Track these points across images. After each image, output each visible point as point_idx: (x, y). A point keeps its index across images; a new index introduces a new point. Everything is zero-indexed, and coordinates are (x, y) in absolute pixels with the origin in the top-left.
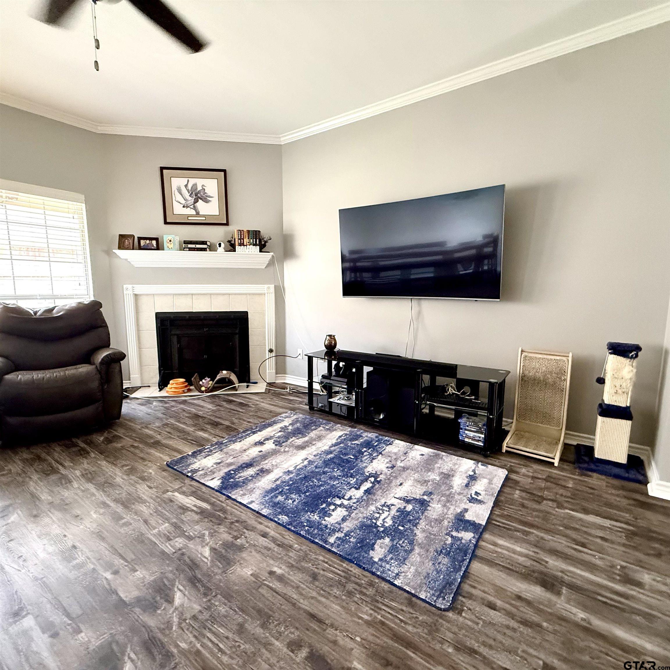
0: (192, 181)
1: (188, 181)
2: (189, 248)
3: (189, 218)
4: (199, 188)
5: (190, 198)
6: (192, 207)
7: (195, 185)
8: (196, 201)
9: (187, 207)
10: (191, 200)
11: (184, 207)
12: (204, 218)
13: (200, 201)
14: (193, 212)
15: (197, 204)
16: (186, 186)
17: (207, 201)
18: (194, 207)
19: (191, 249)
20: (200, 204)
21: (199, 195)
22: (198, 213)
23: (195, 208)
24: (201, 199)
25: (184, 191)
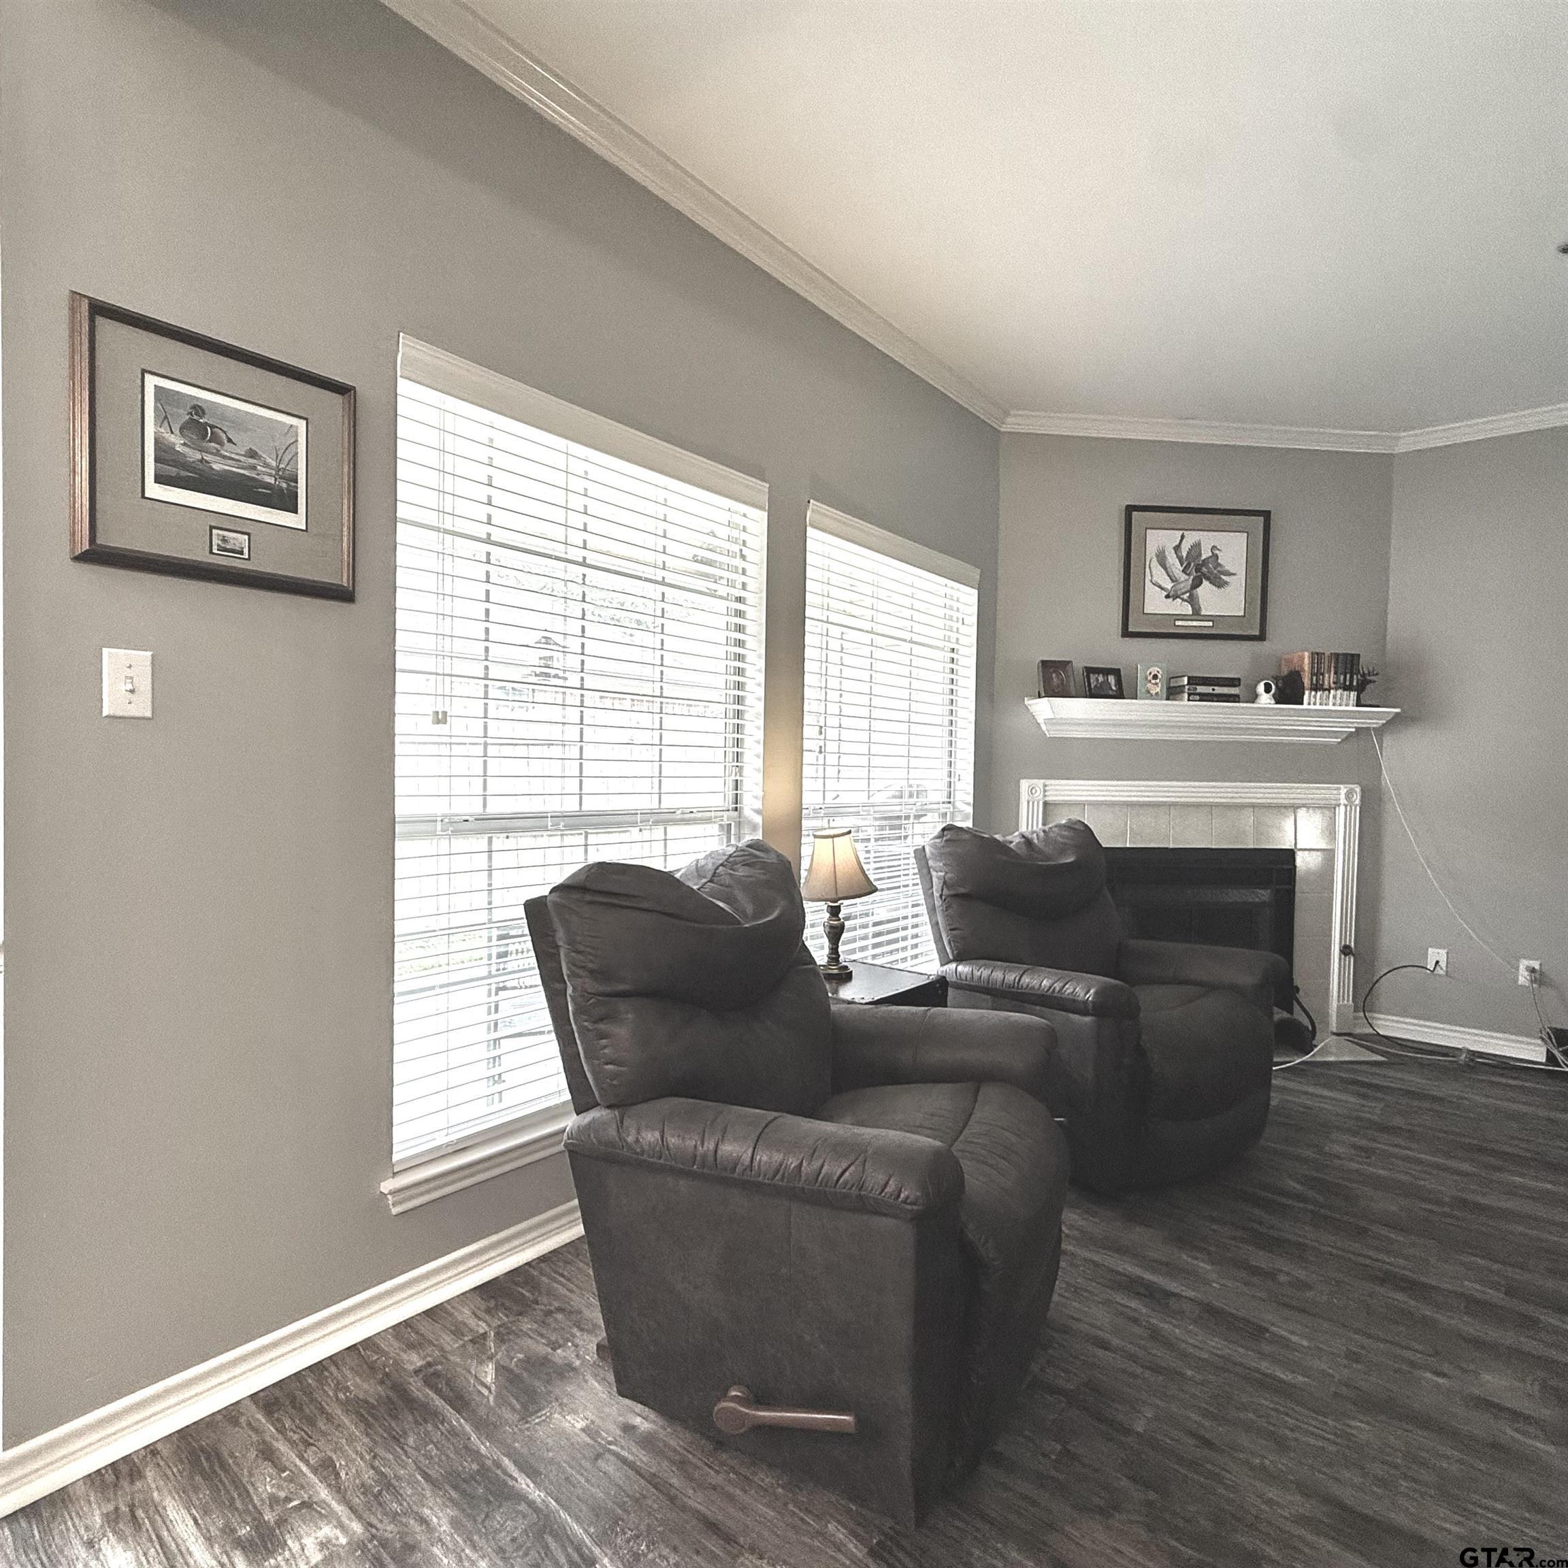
0: (1191, 538)
1: (1183, 537)
2: (1199, 694)
3: (1179, 623)
4: (1206, 553)
5: (1183, 577)
6: (1186, 596)
7: (1197, 546)
8: (1197, 584)
9: (1175, 597)
10: (1186, 580)
11: (1167, 597)
12: (1211, 624)
13: (1205, 583)
14: (1188, 610)
15: (1200, 591)
16: (1177, 548)
17: (1220, 584)
18: (1191, 596)
19: (1204, 697)
20: (1205, 589)
21: (1204, 569)
22: (1197, 612)
23: (1193, 600)
24: (1208, 579)
25: (1172, 559)
